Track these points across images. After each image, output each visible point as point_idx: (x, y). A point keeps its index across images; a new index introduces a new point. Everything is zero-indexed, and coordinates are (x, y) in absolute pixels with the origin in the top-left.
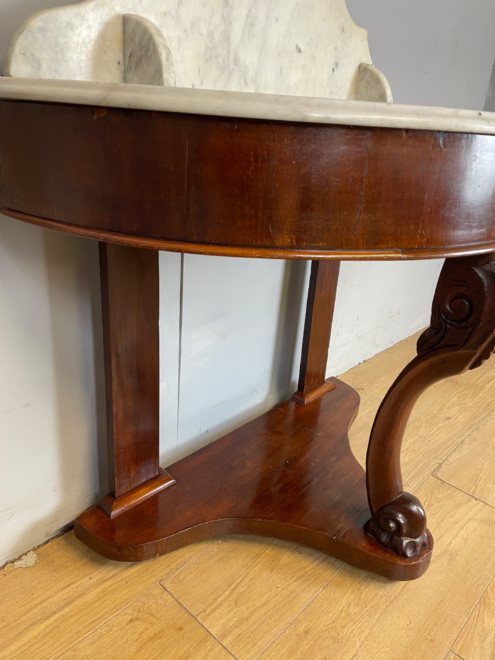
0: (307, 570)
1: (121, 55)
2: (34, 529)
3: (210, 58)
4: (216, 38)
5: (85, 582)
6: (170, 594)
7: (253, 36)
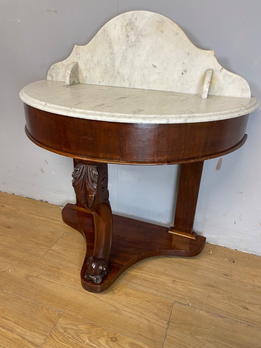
6: (62, 235)
7: (126, 63)
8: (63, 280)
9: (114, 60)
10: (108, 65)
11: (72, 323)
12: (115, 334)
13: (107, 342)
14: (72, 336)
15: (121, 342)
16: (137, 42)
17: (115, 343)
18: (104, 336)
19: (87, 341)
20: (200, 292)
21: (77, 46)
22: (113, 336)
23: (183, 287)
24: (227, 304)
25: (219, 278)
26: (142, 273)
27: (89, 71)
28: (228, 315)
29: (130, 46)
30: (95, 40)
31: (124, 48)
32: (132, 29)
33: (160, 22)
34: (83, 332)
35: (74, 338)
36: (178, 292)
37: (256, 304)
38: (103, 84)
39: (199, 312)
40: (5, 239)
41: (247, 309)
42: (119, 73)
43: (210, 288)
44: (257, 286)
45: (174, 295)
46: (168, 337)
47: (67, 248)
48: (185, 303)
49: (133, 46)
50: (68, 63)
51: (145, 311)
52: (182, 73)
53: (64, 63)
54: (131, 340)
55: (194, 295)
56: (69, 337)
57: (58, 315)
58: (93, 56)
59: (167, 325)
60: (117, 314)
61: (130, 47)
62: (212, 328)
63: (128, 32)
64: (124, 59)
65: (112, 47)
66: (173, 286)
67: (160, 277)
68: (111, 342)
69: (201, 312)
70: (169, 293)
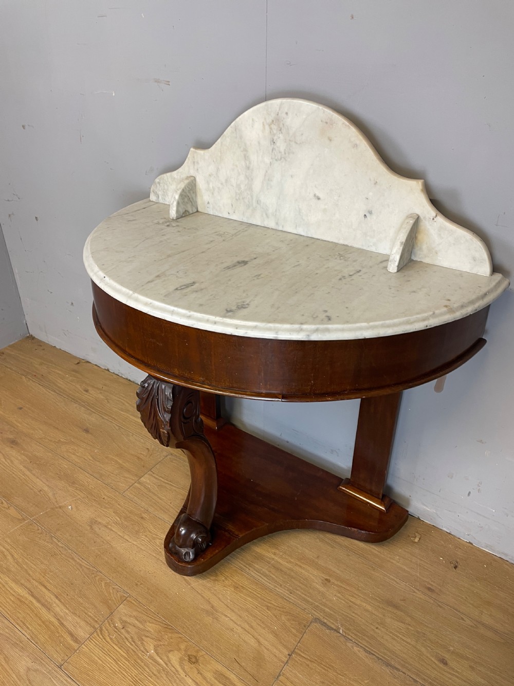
7: (271, 187)
8: (143, 540)
9: (252, 180)
10: (243, 187)
11: (137, 616)
12: (197, 652)
13: (181, 661)
14: (132, 638)
15: (202, 666)
16: (289, 154)
17: (193, 666)
18: (179, 650)
19: (152, 651)
20: (367, 611)
21: (194, 150)
22: (194, 654)
23: (339, 595)
24: (410, 644)
25: (414, 592)
26: (275, 554)
27: (213, 194)
28: (403, 666)
29: (276, 158)
30: (222, 143)
31: (267, 160)
32: (281, 130)
33: (327, 123)
34: (149, 635)
35: (134, 642)
36: (328, 603)
37: (467, 659)
38: (234, 217)
39: (353, 647)
40: (75, 451)
41: (445, 664)
43: (390, 609)
44: (483, 625)
45: (317, 606)
46: (281, 678)
47: (164, 484)
48: (333, 626)
49: (282, 159)
50: (180, 177)
51: (259, 625)
52: (365, 215)
53: (175, 176)
54: (220, 667)
55: (353, 615)
56: (126, 638)
57: (121, 598)
58: (218, 169)
59: (288, 657)
60: (211, 619)
61: (276, 160)
62: (366, 681)
63: (274, 135)
64: (268, 179)
65: (248, 157)
66: (322, 589)
67: (304, 569)
68: (186, 663)
69: (355, 648)
70: (311, 600)
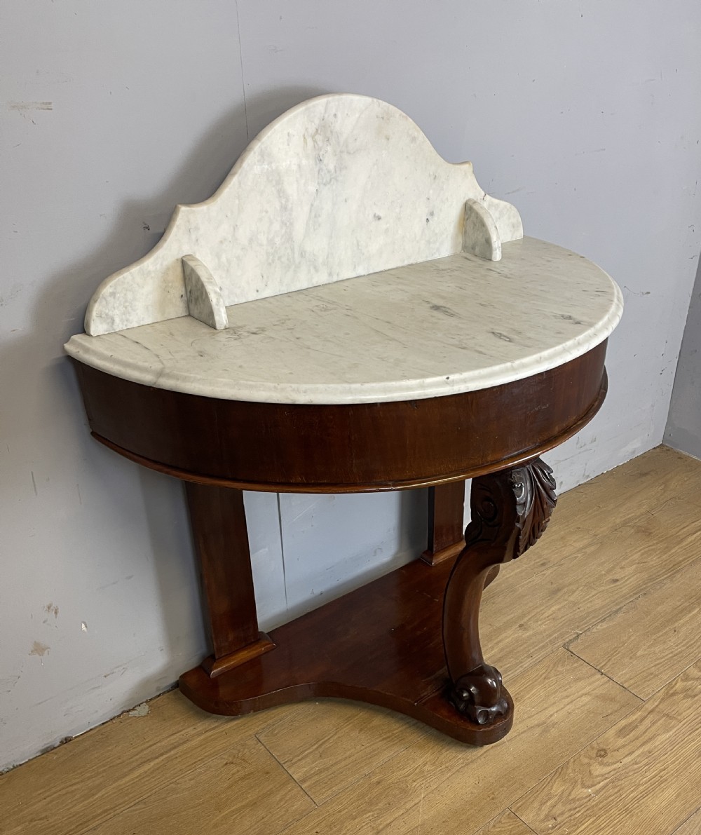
0: (395, 732)
1: (184, 289)
2: (146, 683)
3: (273, 261)
4: (278, 243)
5: (191, 731)
6: (263, 745)
7: (319, 226)
10: (278, 241)
11: (541, 802)
12: (593, 748)
13: (601, 764)
14: (570, 810)
15: (610, 746)
16: (341, 171)
17: (609, 755)
18: (589, 765)
19: (590, 790)
20: (560, 609)
22: (595, 751)
23: (539, 623)
24: (597, 594)
27: (228, 271)
28: (617, 604)
29: (325, 181)
31: (312, 188)
32: (328, 140)
33: (383, 118)
34: (567, 792)
35: (576, 808)
36: (547, 633)
38: (267, 293)
39: (598, 629)
41: (617, 580)
42: (305, 254)
45: (550, 641)
46: (625, 685)
48: (574, 636)
49: (333, 180)
51: (565, 690)
52: (427, 219)
54: (612, 732)
55: (563, 619)
56: (570, 816)
57: (511, 818)
58: (235, 228)
59: (604, 675)
60: (553, 729)
61: (325, 185)
63: (320, 149)
64: (315, 215)
65: (284, 192)
66: (530, 633)
68: (605, 760)
69: (598, 627)
70: (542, 644)
